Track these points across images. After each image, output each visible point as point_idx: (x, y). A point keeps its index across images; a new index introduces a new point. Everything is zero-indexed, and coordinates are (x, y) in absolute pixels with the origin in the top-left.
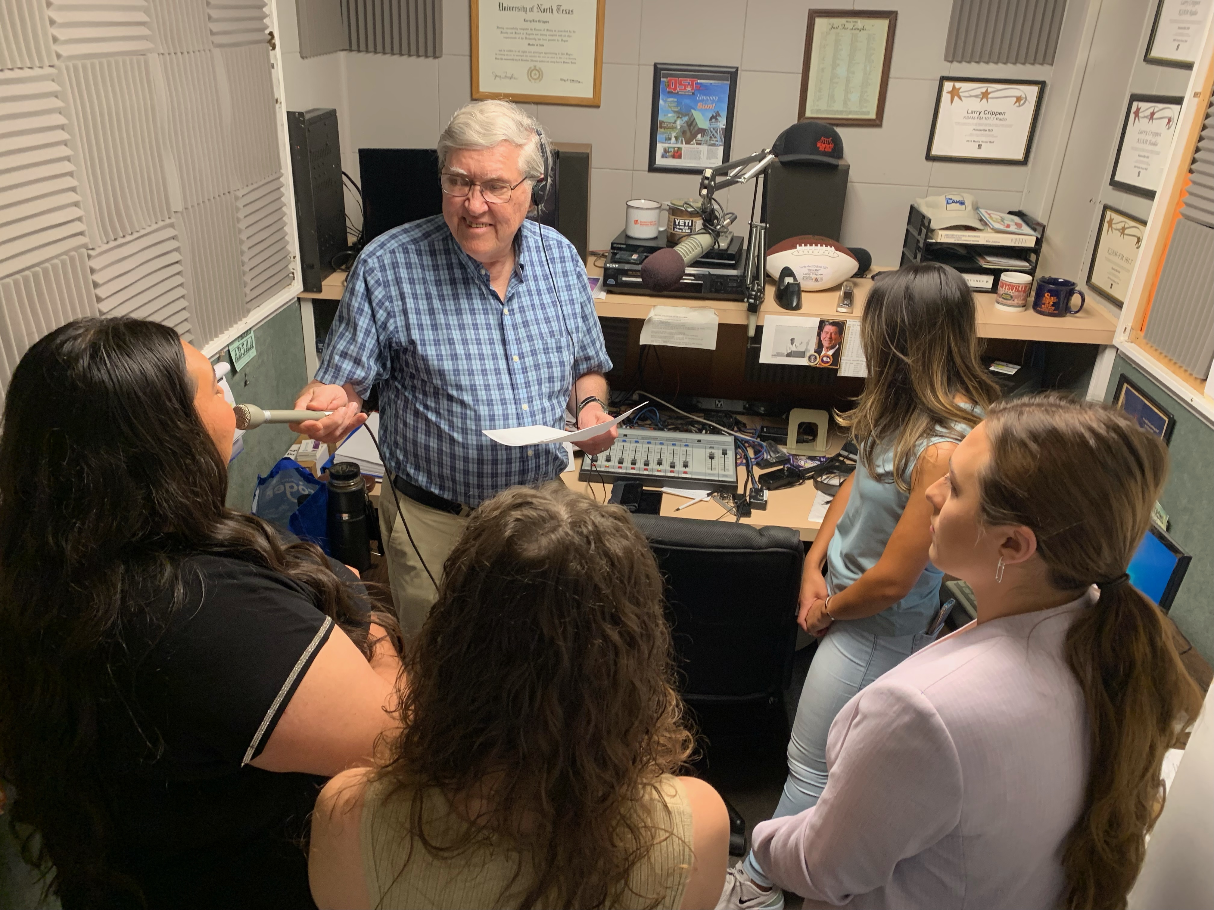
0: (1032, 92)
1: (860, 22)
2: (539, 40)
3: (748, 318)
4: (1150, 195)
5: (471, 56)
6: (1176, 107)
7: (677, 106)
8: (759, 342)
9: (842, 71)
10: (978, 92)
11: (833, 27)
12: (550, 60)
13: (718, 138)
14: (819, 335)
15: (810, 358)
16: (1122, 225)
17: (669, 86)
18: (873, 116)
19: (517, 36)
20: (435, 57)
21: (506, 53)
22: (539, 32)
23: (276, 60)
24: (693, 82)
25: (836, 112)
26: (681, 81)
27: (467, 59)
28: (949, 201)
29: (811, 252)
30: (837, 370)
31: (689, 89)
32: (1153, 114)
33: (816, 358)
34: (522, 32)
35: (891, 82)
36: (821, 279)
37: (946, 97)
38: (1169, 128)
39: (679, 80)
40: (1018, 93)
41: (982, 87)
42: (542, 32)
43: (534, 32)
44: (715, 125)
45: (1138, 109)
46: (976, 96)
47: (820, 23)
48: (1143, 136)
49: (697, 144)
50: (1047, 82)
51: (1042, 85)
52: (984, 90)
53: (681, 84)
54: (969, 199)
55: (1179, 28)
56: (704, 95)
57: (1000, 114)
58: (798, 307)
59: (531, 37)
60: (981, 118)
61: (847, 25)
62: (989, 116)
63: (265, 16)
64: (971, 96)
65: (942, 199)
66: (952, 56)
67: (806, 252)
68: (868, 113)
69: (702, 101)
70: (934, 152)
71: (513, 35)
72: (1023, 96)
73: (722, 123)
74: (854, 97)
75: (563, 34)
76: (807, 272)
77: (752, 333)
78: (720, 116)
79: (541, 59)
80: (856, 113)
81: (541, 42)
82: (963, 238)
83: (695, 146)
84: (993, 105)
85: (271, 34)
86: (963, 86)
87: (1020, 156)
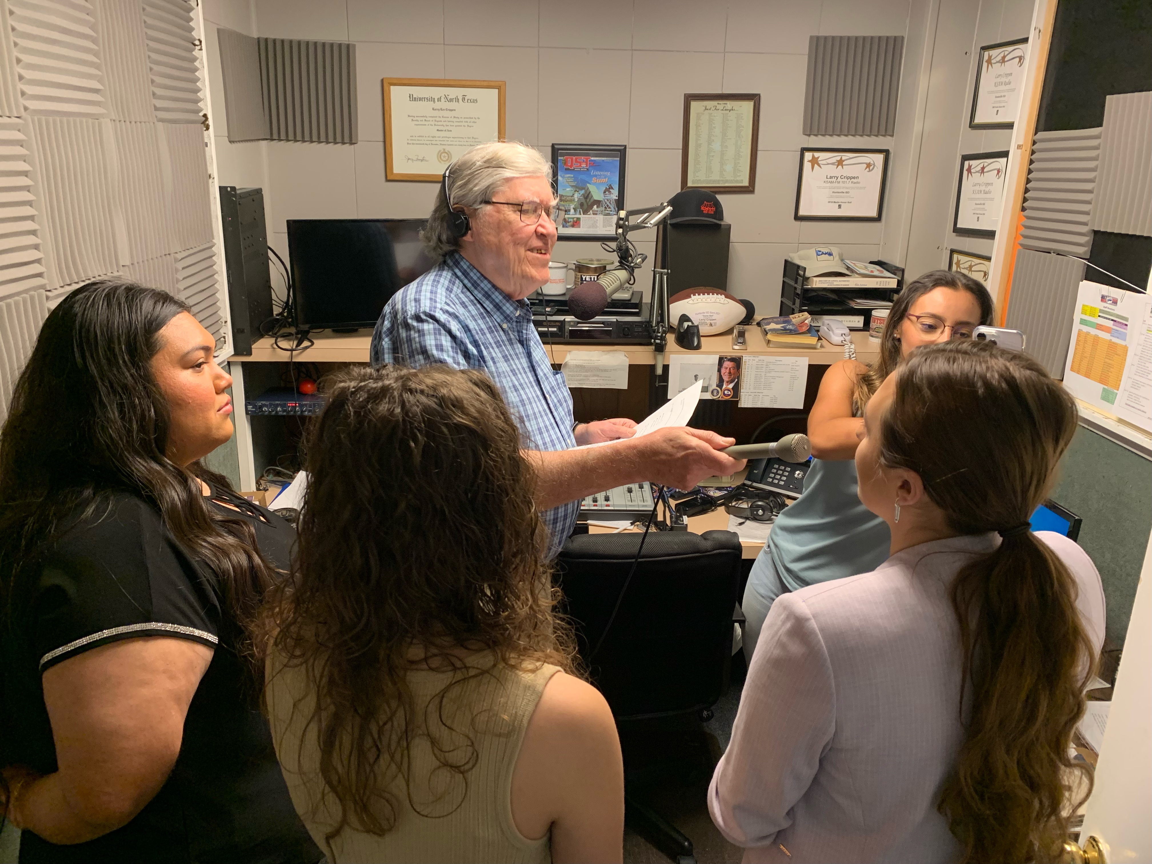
0: (879, 158)
1: (730, 104)
2: (447, 126)
3: (655, 358)
4: (990, 235)
5: (385, 142)
6: (1003, 160)
7: (574, 181)
8: (667, 381)
9: (717, 146)
10: (834, 160)
11: (706, 109)
12: (458, 143)
13: (612, 209)
14: (719, 371)
15: (712, 392)
16: (969, 263)
17: (566, 164)
18: (746, 183)
19: (426, 123)
20: (351, 143)
21: (417, 138)
22: (446, 119)
23: (210, 139)
24: (587, 159)
25: (714, 181)
26: (576, 159)
27: (382, 144)
28: (819, 253)
29: (704, 300)
30: (737, 402)
31: (584, 165)
32: (983, 168)
33: (718, 392)
34: (431, 119)
35: (760, 155)
36: (715, 323)
37: (807, 165)
38: (998, 178)
39: (574, 158)
40: (868, 161)
41: (837, 156)
42: (449, 119)
43: (442, 119)
44: (609, 197)
45: (970, 167)
46: (833, 164)
47: (695, 105)
48: (977, 188)
49: (594, 214)
50: (890, 150)
51: (886, 153)
52: (839, 158)
53: (576, 161)
54: (835, 251)
55: (996, 97)
56: (597, 170)
57: (854, 178)
58: (698, 347)
59: (439, 123)
60: (839, 182)
61: (718, 107)
62: (845, 180)
63: (199, 100)
64: (828, 164)
65: (812, 252)
66: (809, 131)
67: (700, 300)
68: (742, 181)
69: (596, 176)
70: (802, 212)
71: (424, 123)
72: (872, 162)
73: (614, 194)
74: (729, 168)
75: (469, 120)
76: (702, 318)
77: (659, 371)
78: (612, 189)
79: (449, 143)
80: (731, 181)
81: (449, 128)
82: (835, 283)
83: (592, 216)
84: (846, 171)
85: (205, 116)
86: (822, 156)
87: (874, 214)
